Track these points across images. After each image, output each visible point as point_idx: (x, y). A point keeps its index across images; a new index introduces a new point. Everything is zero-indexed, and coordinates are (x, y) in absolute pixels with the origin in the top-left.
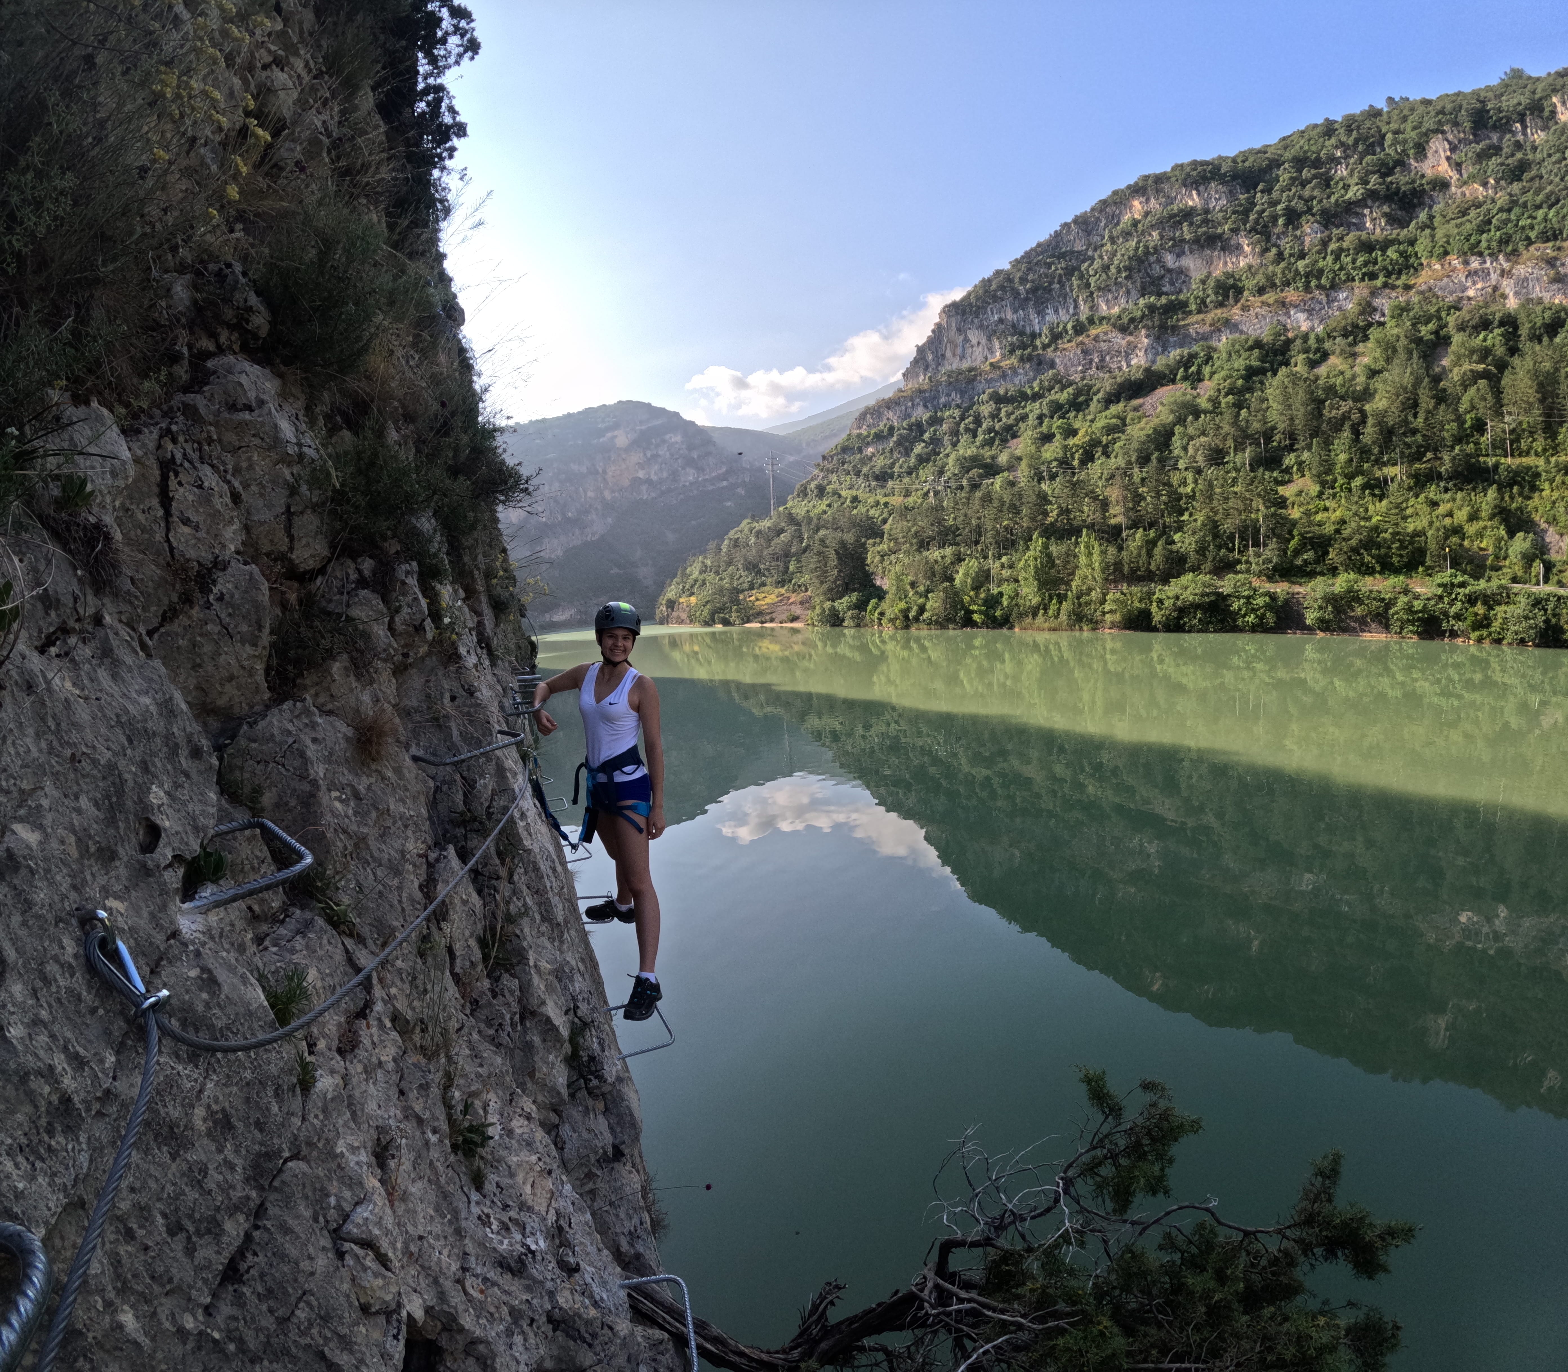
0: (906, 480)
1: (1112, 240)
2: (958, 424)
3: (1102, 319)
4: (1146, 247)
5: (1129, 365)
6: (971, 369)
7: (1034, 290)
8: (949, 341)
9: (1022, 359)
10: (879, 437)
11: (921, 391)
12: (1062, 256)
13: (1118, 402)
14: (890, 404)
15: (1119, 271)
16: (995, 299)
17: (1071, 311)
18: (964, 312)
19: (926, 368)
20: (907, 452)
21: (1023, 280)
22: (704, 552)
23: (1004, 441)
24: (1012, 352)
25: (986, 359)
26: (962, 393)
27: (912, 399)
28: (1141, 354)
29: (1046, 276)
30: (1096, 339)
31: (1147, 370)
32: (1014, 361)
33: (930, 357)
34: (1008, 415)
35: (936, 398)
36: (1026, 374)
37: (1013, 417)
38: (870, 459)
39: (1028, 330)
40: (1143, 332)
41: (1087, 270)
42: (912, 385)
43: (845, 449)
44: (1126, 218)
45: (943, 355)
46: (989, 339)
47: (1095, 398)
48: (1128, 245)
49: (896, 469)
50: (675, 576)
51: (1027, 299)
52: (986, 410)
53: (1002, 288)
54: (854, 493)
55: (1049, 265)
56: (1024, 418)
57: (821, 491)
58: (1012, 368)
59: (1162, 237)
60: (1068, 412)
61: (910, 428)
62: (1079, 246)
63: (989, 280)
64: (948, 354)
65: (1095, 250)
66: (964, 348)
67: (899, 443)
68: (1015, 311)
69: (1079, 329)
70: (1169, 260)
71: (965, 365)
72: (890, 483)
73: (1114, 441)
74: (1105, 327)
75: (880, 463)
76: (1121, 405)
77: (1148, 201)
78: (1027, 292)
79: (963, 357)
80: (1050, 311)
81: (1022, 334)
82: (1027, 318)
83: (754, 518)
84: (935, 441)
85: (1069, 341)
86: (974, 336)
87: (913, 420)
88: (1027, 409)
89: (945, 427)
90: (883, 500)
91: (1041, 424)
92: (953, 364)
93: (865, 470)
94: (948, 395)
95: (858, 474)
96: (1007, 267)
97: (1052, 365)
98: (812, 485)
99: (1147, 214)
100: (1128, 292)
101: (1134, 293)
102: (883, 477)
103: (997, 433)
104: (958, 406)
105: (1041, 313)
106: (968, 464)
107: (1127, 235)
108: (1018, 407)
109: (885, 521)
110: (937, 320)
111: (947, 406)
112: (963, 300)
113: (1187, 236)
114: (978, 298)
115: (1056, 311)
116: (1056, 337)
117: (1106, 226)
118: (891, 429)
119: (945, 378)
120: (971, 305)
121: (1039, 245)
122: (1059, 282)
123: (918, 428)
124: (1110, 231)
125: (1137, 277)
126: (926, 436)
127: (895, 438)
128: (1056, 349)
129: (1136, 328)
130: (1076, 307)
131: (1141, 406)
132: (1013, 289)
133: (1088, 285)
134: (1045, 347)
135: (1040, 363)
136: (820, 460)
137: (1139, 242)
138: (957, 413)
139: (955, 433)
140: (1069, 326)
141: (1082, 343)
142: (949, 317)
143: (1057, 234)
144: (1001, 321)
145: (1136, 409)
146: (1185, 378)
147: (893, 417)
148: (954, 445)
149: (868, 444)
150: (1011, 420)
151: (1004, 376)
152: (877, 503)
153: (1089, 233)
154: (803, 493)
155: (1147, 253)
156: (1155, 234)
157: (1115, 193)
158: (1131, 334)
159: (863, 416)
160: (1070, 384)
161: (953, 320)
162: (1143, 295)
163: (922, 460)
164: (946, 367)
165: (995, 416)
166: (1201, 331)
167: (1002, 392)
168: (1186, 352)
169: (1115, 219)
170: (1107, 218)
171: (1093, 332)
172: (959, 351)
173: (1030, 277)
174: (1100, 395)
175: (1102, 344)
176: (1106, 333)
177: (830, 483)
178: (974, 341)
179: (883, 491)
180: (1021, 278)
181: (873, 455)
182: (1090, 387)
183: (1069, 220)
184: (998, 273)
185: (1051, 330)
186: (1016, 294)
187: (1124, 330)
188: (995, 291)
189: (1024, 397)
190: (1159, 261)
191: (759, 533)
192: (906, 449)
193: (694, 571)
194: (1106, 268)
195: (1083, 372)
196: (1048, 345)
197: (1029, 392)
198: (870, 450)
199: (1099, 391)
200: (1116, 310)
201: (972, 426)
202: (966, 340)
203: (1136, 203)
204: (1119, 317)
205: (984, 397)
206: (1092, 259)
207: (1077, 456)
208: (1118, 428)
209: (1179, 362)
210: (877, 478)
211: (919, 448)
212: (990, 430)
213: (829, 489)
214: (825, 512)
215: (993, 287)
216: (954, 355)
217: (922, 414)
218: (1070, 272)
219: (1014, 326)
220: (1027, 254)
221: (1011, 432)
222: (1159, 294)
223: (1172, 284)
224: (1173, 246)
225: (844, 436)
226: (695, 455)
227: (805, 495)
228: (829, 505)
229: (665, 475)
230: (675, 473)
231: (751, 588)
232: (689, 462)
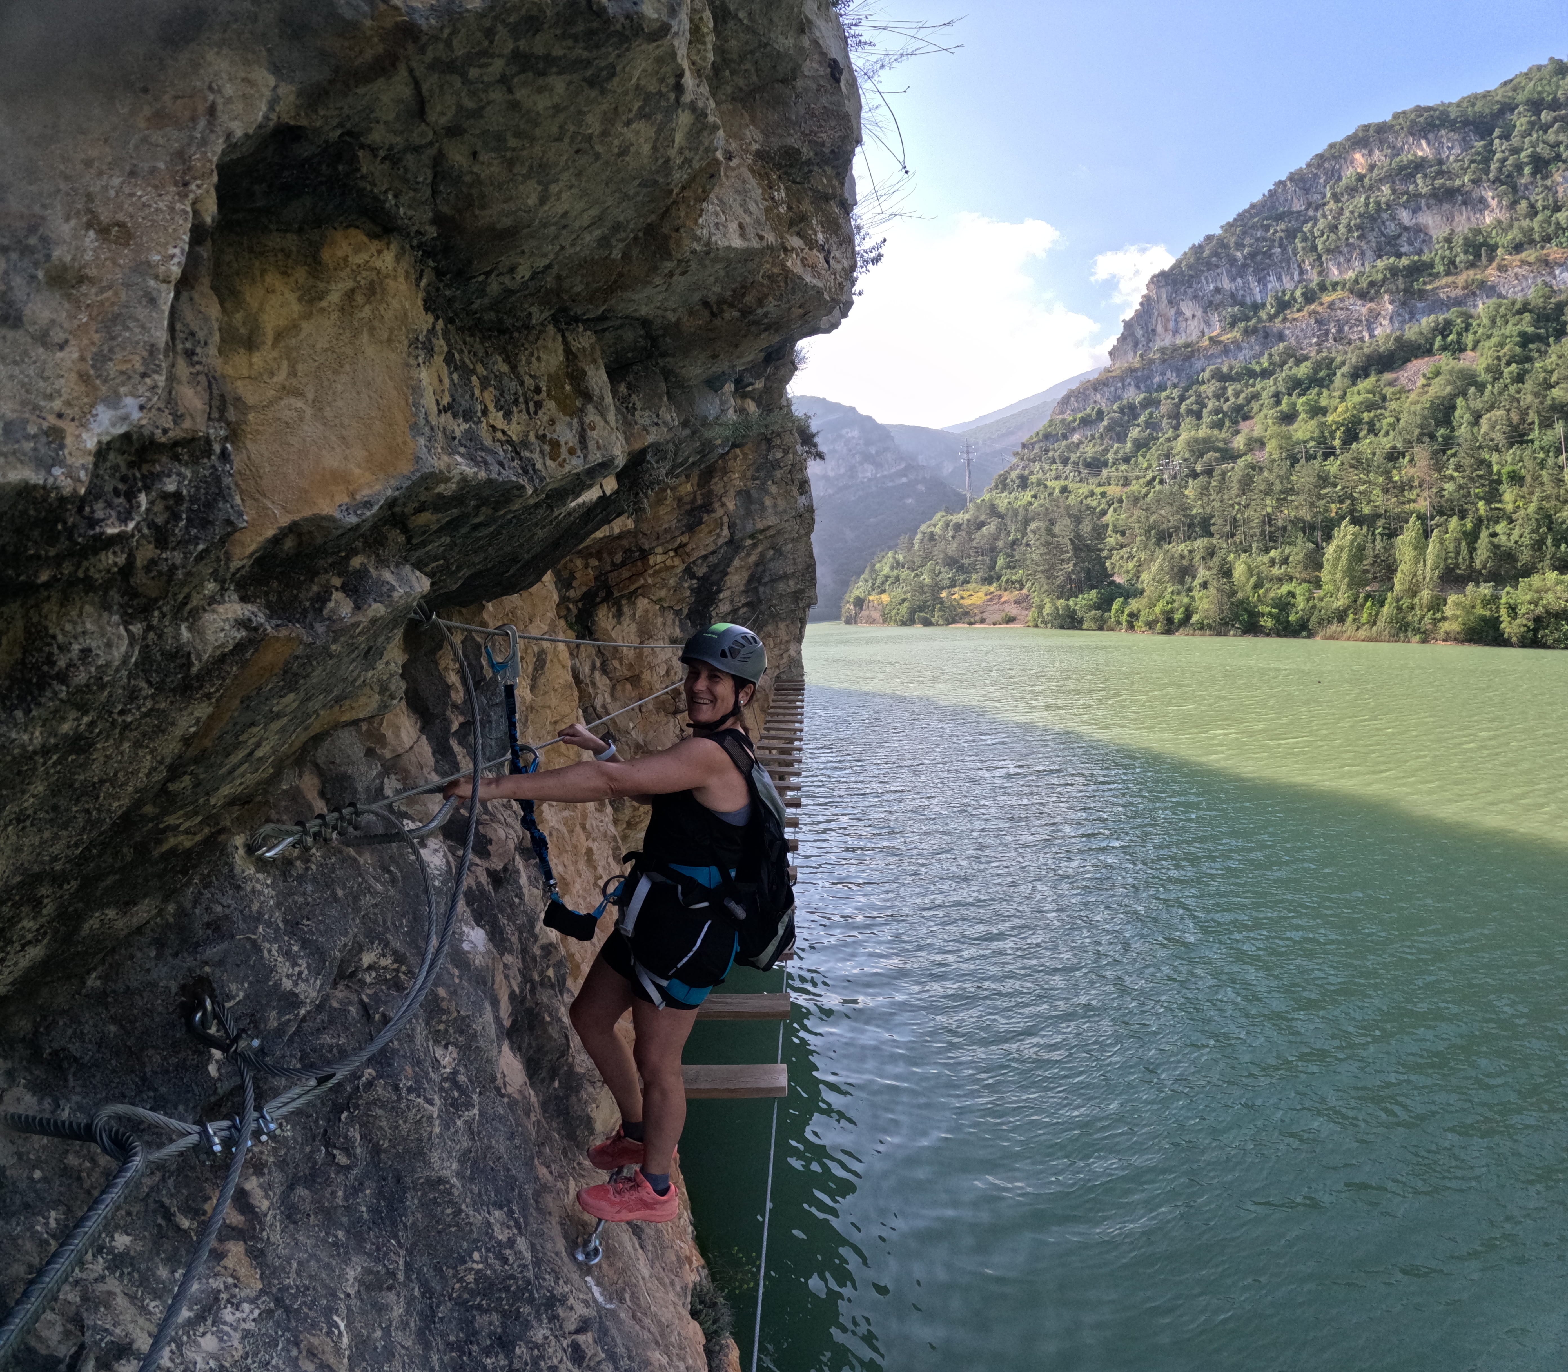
0: (1124, 467)
1: (1336, 198)
2: (1178, 405)
3: (1335, 285)
4: (1378, 203)
5: (1372, 336)
6: (1187, 345)
7: (1252, 256)
8: (1160, 315)
9: (1246, 332)
10: (1086, 422)
11: (1132, 371)
12: (1279, 218)
13: (1367, 376)
14: (1099, 384)
15: (1350, 230)
16: (1210, 266)
17: (1296, 277)
18: (1175, 283)
19: (1136, 344)
20: (1121, 438)
21: (1239, 246)
22: (893, 547)
23: (1236, 423)
24: (1233, 325)
25: (1203, 333)
26: (1179, 371)
27: (1122, 380)
28: (1386, 322)
29: (1264, 239)
30: (1331, 305)
31: (1398, 339)
32: (1236, 334)
33: (1139, 333)
34: (1237, 394)
35: (1149, 377)
36: (1251, 348)
37: (1242, 396)
38: (1077, 446)
39: (1248, 300)
40: (1386, 297)
41: (1311, 231)
42: (1122, 364)
43: (1047, 437)
44: (1348, 174)
45: (1154, 331)
46: (1205, 312)
47: (1339, 373)
48: (1355, 201)
49: (1110, 456)
50: (863, 572)
51: (1245, 266)
52: (1209, 389)
53: (1216, 254)
54: (1062, 483)
55: (1266, 228)
56: (1256, 396)
57: (1024, 483)
58: (1235, 342)
59: (1394, 191)
60: (1308, 389)
61: (1122, 411)
62: (1298, 206)
63: (1200, 246)
64: (1160, 329)
65: (1316, 209)
66: (1177, 322)
67: (1109, 429)
68: (1233, 280)
69: (1310, 297)
70: (1405, 216)
71: (1180, 341)
72: (1105, 472)
73: (1379, 417)
74: (1340, 293)
75: (1090, 451)
76: (1372, 379)
77: (1371, 153)
78: (1245, 258)
79: (1176, 332)
80: (1272, 278)
81: (1242, 304)
82: (1246, 287)
83: (949, 511)
84: (1152, 425)
85: (1299, 310)
86: (1188, 308)
87: (1125, 402)
88: (1258, 387)
89: (1163, 409)
90: (1098, 490)
91: (1278, 403)
92: (1164, 340)
93: (1073, 457)
94: (1163, 374)
95: (1065, 461)
96: (1218, 232)
97: (1281, 337)
98: (1014, 475)
99: (1372, 167)
100: (1362, 254)
101: (1369, 254)
102: (1095, 465)
103: (1225, 414)
104: (1175, 386)
105: (1262, 281)
106: (1199, 448)
107: (1352, 191)
108: (1246, 385)
109: (1104, 513)
110: (1145, 291)
111: (1162, 387)
112: (1172, 269)
113: (1424, 190)
114: (1190, 267)
115: (1279, 279)
116: (1283, 305)
117: (1326, 183)
118: (1100, 413)
119: (1158, 356)
120: (1182, 273)
121: (1253, 206)
122: (1281, 246)
123: (1131, 411)
124: (1332, 188)
125: (1371, 236)
126: (1142, 419)
127: (1105, 423)
128: (1285, 320)
129: (1377, 292)
130: (1302, 272)
131: (1396, 380)
132: (1228, 255)
133: (1314, 248)
134: (1271, 318)
135: (1266, 336)
136: (1019, 449)
137: (1367, 198)
138: (1176, 393)
139: (1175, 416)
140: (1298, 293)
141: (1314, 312)
142: (1159, 287)
143: (1272, 193)
144: (1218, 290)
145: (1391, 384)
146: (1444, 348)
147: (1101, 400)
148: (1176, 428)
149: (1074, 430)
150: (1241, 400)
151: (1226, 351)
152: (1092, 494)
153: (1307, 191)
154: (1003, 484)
155: (1379, 209)
156: (1386, 189)
157: (1332, 146)
158: (1371, 300)
159: (1066, 400)
160: (1306, 358)
161: (1163, 291)
162: (1380, 257)
163: (1141, 445)
164: (1158, 344)
165: (1220, 395)
166: (1453, 295)
167: (1225, 369)
168: (1441, 318)
169: (1335, 175)
170: (1326, 174)
171: (1327, 299)
172: (1171, 325)
173: (1248, 241)
174: (1345, 369)
175: (1339, 312)
176: (1342, 300)
177: (1032, 473)
178: (1188, 314)
179: (1096, 481)
180: (1236, 243)
181: (1080, 442)
182: (1332, 360)
183: (1283, 178)
184: (1209, 238)
185: (1277, 298)
186: (1232, 261)
187: (1363, 296)
188: (1210, 257)
189: (1252, 374)
190: (1393, 218)
191: (958, 527)
192: (1118, 435)
193: (885, 568)
194: (1334, 228)
195: (1318, 344)
196: (1276, 315)
197: (1258, 369)
198: (1076, 437)
199: (1343, 363)
200: (1350, 275)
201: (1195, 407)
202: (1179, 313)
203: (1358, 156)
204: (1356, 281)
205: (1206, 375)
206: (1316, 220)
207: (1338, 434)
208: (1376, 404)
209: (1435, 329)
210: (1088, 465)
211: (1134, 433)
212: (1217, 412)
213: (1033, 479)
214: (1030, 504)
215: (1206, 253)
216: (1166, 330)
217: (1134, 396)
218: (1291, 234)
219: (1232, 296)
220: (1241, 216)
221: (1241, 414)
222: (1399, 256)
223: (1411, 243)
224: (1408, 201)
225: (1046, 422)
226: (873, 450)
227: (1005, 486)
228: (1035, 497)
229: (842, 471)
230: (852, 469)
231: (953, 585)
232: (867, 458)
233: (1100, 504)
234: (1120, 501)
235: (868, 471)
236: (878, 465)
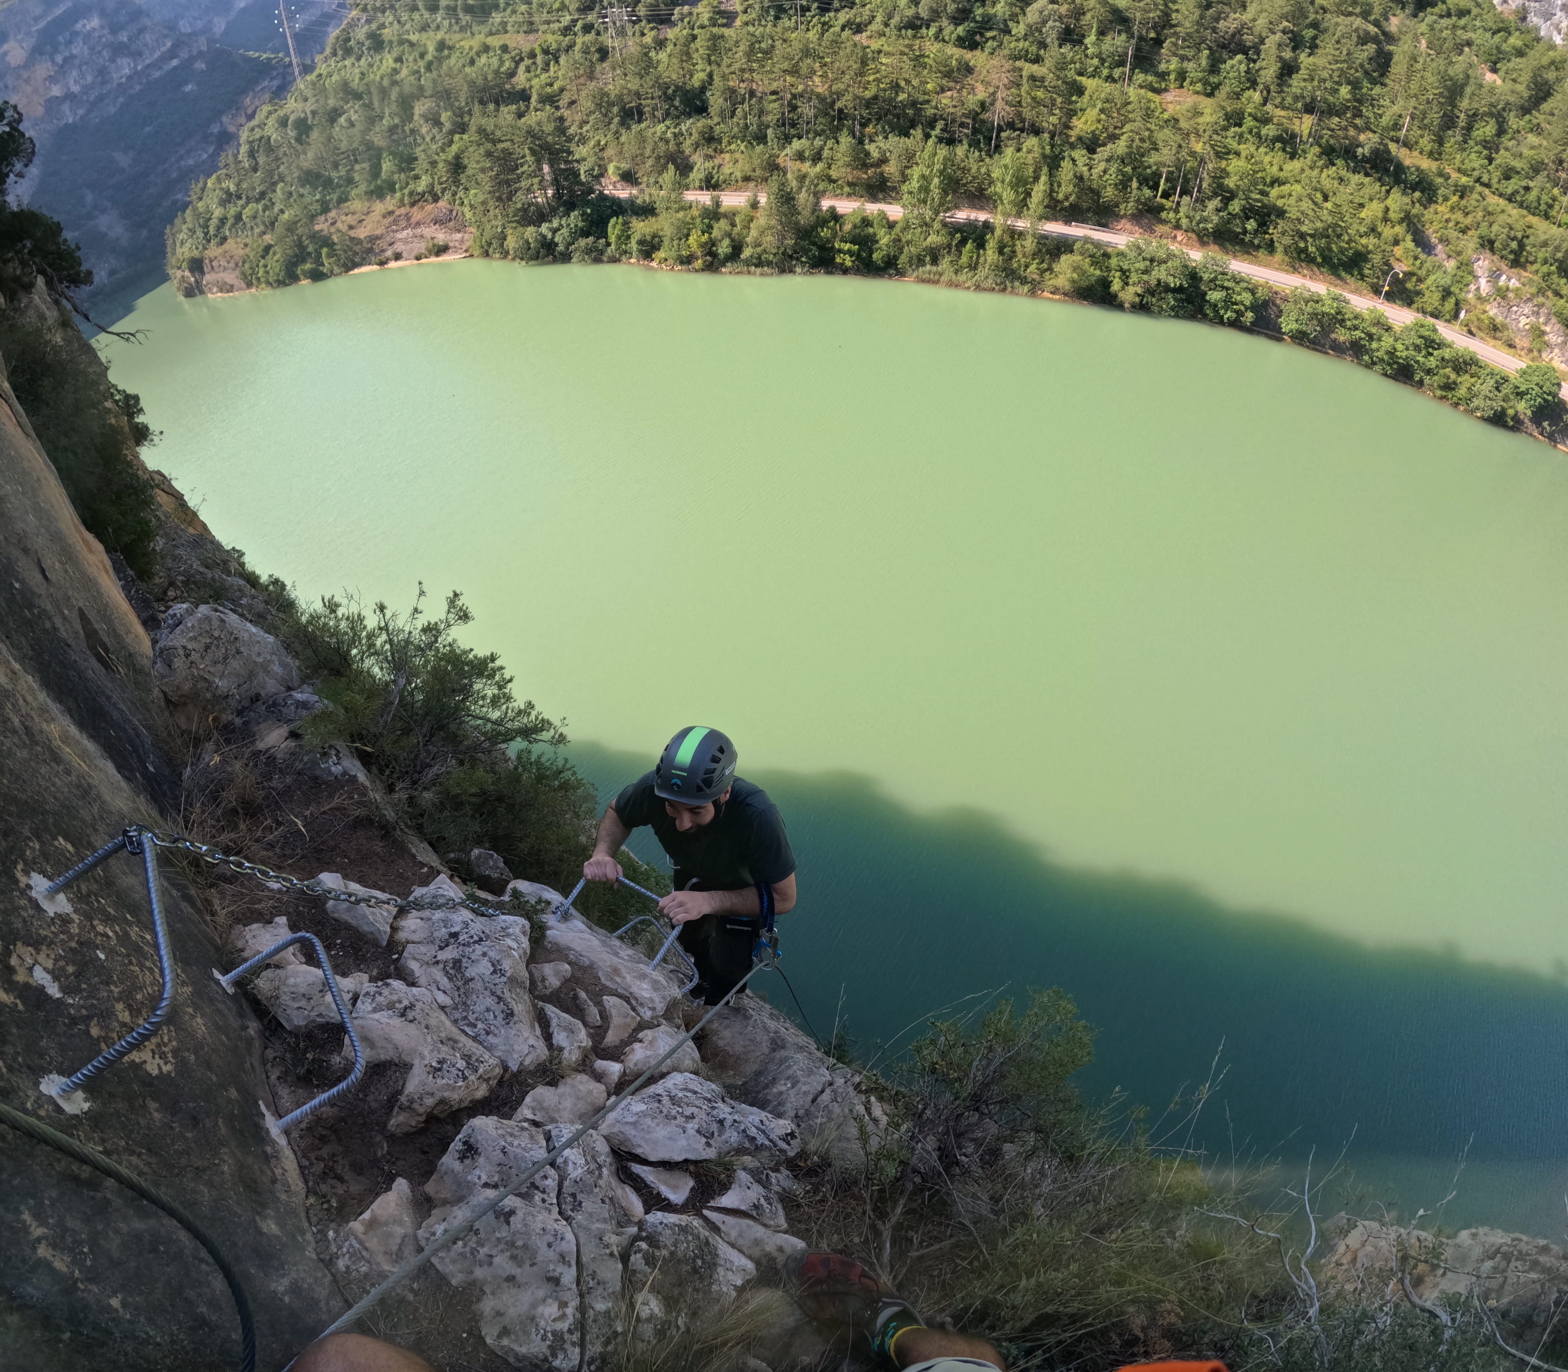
54: (435, 36)
57: (377, 44)
90: (495, 42)
152: (486, 49)
177: (382, 26)
179: (485, 29)
213: (389, 35)
214: (395, 71)
226: (124, 37)
227: (348, 52)
228: (399, 60)
229: (89, 79)
230: (102, 72)
231: (325, 210)
232: (119, 50)
233: (502, 62)
234: (532, 55)
235: (125, 67)
236: (137, 55)
